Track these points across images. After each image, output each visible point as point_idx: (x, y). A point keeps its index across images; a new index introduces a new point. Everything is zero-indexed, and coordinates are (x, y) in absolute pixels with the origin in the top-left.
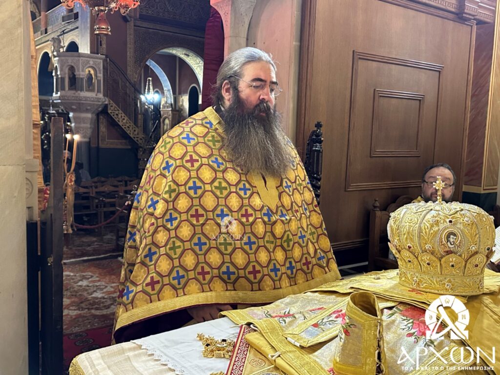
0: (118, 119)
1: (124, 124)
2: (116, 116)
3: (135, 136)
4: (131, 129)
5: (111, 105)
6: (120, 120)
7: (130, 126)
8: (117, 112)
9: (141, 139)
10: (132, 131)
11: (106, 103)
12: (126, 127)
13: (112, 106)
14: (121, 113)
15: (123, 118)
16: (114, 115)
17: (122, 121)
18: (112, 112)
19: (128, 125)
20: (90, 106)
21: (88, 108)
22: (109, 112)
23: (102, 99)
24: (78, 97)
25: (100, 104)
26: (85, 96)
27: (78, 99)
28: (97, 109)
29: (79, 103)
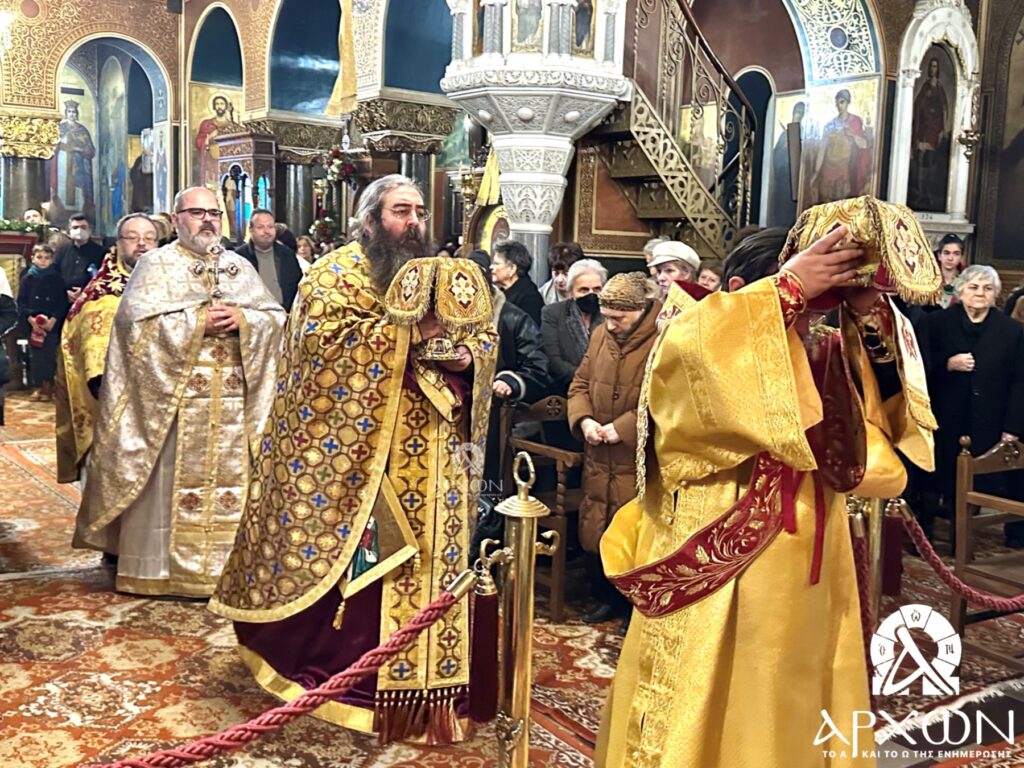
0: (655, 157)
1: (670, 174)
2: (650, 145)
3: (695, 216)
4: (687, 189)
5: (640, 105)
6: (662, 161)
7: (686, 178)
8: (653, 132)
9: (712, 226)
10: (691, 198)
11: (627, 98)
12: (676, 181)
13: (641, 111)
14: (666, 137)
15: (669, 151)
16: (644, 142)
17: (666, 163)
18: (642, 130)
19: (680, 177)
20: (579, 109)
21: (572, 115)
22: (634, 129)
23: (620, 83)
24: (555, 75)
25: (611, 100)
26: (573, 71)
27: (551, 81)
28: (593, 122)
29: (551, 96)
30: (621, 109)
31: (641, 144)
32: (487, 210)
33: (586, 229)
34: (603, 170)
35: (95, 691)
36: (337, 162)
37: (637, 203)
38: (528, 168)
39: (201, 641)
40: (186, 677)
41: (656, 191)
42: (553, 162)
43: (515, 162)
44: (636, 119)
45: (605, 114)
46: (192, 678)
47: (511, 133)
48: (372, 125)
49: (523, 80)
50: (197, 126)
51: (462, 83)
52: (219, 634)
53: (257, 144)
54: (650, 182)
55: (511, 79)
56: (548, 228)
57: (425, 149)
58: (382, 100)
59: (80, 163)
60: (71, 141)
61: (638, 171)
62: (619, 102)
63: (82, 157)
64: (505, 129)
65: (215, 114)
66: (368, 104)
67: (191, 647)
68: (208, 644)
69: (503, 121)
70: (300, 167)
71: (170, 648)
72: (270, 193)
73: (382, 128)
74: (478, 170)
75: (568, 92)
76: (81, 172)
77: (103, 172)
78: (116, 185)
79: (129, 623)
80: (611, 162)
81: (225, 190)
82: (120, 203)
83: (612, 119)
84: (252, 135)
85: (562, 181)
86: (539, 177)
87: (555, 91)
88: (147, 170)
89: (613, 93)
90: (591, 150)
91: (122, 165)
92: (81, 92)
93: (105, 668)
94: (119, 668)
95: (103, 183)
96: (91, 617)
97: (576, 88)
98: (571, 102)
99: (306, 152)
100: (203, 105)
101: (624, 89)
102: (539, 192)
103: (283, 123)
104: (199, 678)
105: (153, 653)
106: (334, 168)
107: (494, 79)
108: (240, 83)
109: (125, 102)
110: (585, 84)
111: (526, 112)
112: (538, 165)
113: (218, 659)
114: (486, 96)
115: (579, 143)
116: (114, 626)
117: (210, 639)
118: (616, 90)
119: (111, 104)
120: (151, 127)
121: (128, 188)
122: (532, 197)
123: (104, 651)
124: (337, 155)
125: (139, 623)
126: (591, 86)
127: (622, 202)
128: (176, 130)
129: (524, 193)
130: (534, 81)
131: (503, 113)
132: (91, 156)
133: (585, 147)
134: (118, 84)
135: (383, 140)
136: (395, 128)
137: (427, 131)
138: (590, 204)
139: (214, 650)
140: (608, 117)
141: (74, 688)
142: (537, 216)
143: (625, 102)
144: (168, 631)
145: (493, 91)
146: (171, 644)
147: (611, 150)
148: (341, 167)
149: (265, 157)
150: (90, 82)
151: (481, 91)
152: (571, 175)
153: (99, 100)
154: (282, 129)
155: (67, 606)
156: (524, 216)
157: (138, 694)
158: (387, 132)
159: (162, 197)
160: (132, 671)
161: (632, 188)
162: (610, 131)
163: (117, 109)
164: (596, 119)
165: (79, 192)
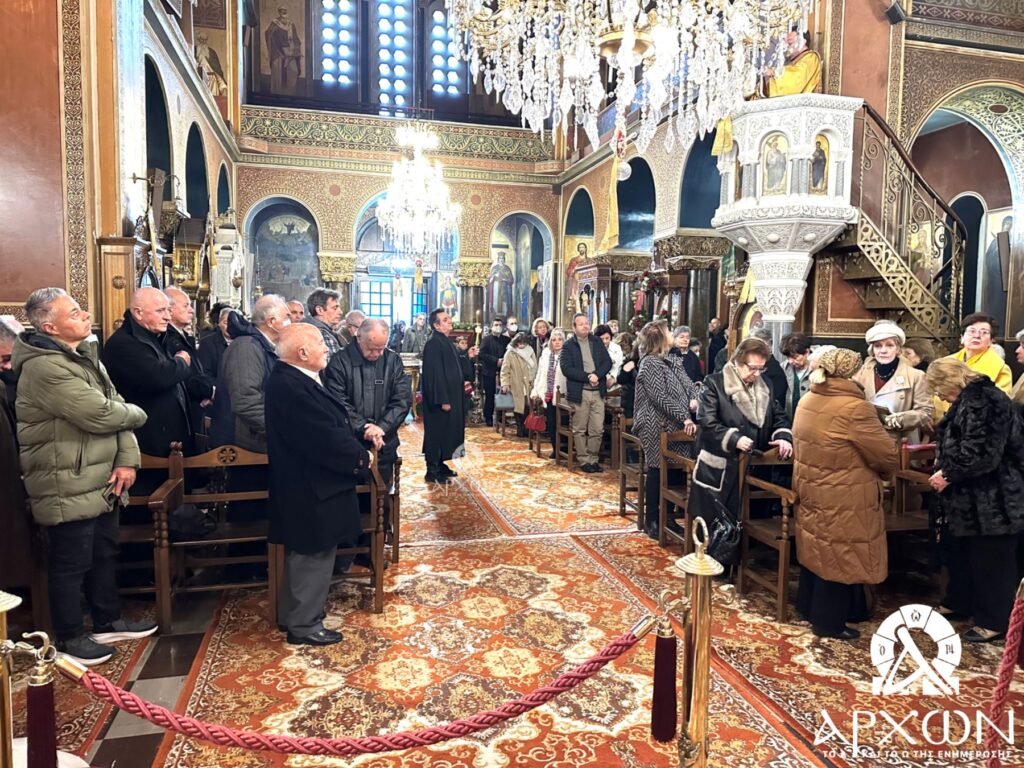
0: (878, 263)
2: (874, 255)
3: (914, 306)
6: (884, 266)
8: (876, 245)
10: (909, 293)
11: (854, 221)
12: (897, 281)
14: (887, 247)
15: (890, 258)
17: (888, 267)
19: (900, 277)
20: (815, 231)
21: (810, 236)
22: (860, 244)
23: (848, 211)
24: (795, 209)
25: (842, 223)
26: (810, 205)
27: (792, 213)
28: (827, 240)
29: (793, 224)
30: (849, 230)
31: (867, 254)
32: (747, 306)
33: (823, 317)
34: (837, 275)
35: (451, 632)
36: (646, 279)
37: (865, 297)
38: (775, 276)
39: (524, 603)
40: (509, 629)
41: (881, 288)
42: (796, 270)
43: (766, 271)
44: (862, 236)
45: (837, 234)
46: (513, 631)
47: (763, 251)
48: (671, 253)
49: (770, 214)
50: (568, 262)
51: (727, 221)
52: (536, 599)
53: (600, 271)
54: (876, 282)
55: (761, 214)
56: (793, 318)
57: (708, 267)
58: (678, 236)
59: (505, 288)
60: (501, 276)
61: (865, 274)
62: (848, 225)
63: (507, 285)
64: (759, 249)
65: (579, 253)
66: (669, 240)
67: (517, 607)
68: (527, 606)
69: (756, 243)
70: (627, 284)
71: (503, 606)
72: (607, 300)
73: (678, 255)
74: (741, 278)
75: (805, 220)
76: (506, 293)
77: (518, 293)
78: (525, 300)
79: (483, 584)
80: (843, 268)
81: (581, 300)
82: (526, 311)
83: (843, 237)
84: (597, 266)
85: (803, 284)
86: (786, 282)
87: (795, 220)
88: (539, 290)
89: (843, 218)
90: (827, 260)
91: (527, 287)
92: (507, 247)
93: (462, 616)
94: (470, 616)
95: (517, 299)
96: (462, 577)
97: (812, 217)
98: (808, 227)
99: (630, 274)
100: (572, 248)
101: (852, 215)
102: (784, 292)
103: (617, 256)
104: (517, 631)
105: (493, 607)
106: (644, 283)
107: (749, 215)
108: (593, 234)
109: (530, 251)
110: (819, 213)
111: (773, 237)
112: (783, 273)
113: (532, 618)
114: (743, 228)
115: (815, 256)
116: (474, 585)
117: (530, 601)
118: (845, 215)
119: (523, 252)
120: (542, 264)
121: (530, 301)
122: (778, 295)
123: (464, 603)
124: (646, 274)
125: (490, 585)
126: (824, 215)
127: (852, 297)
128: (556, 266)
129: (772, 293)
130: (779, 214)
131: (757, 239)
132: (512, 283)
133: (822, 258)
134: (527, 240)
135: (678, 263)
136: (687, 254)
137: (709, 254)
138: (826, 299)
139: (531, 611)
140: (840, 236)
141: (438, 628)
142: (782, 309)
143: (853, 225)
144: (505, 592)
145: (747, 224)
146: (505, 603)
147: (844, 260)
148: (649, 282)
149: (604, 278)
150: (512, 240)
151: (740, 225)
152: (810, 279)
153: (516, 250)
154: (616, 260)
155: (451, 567)
156: (773, 309)
157: (476, 638)
158: (681, 257)
159: (547, 306)
160: (477, 620)
161: (861, 287)
162: (840, 246)
163: (526, 255)
164: (830, 238)
165: (505, 304)
